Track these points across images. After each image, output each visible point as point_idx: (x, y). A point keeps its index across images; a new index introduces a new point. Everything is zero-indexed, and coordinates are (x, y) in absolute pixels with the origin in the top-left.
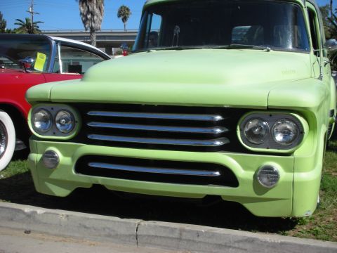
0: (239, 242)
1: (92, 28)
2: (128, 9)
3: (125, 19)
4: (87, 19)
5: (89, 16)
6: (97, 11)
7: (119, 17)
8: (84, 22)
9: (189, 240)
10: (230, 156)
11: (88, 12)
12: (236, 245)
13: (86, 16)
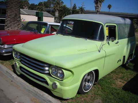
0: (48, 101)
1: (97, 11)
2: (111, 6)
3: (109, 8)
4: (96, 8)
5: (97, 7)
6: (100, 6)
7: (108, 7)
8: (96, 9)
9: (38, 96)
10: (48, 77)
11: (97, 6)
12: (47, 101)
13: (96, 7)
